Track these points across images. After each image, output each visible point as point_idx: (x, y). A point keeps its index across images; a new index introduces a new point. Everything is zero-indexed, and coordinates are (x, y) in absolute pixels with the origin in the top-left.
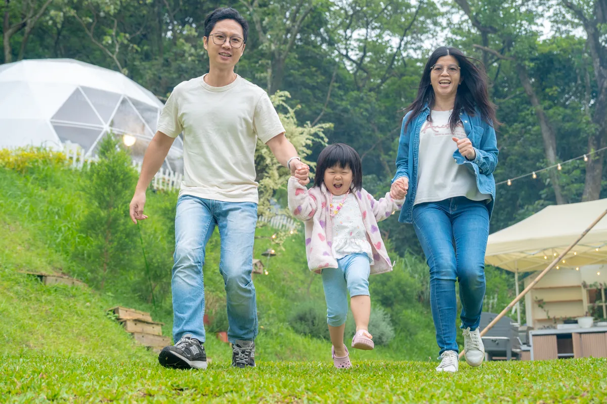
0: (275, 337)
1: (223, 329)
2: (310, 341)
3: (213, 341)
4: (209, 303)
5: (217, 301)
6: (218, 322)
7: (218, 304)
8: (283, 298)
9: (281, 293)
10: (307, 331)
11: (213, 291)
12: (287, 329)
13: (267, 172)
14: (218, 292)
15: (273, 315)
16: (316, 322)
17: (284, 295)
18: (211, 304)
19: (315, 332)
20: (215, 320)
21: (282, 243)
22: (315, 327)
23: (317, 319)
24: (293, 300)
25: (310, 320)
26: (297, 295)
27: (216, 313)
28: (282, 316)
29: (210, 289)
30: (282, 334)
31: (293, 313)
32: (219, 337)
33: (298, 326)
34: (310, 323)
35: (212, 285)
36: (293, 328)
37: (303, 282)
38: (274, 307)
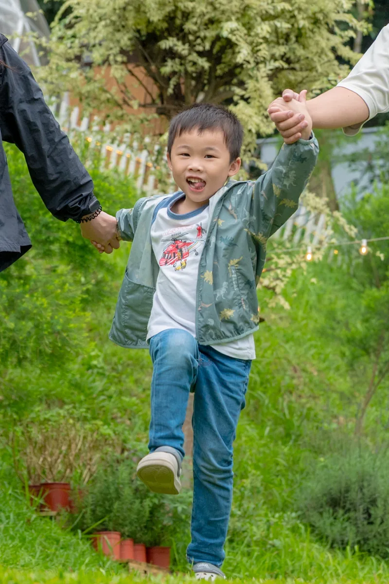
0: (256, 551)
1: (111, 525)
2: (358, 564)
3: (83, 554)
4: (74, 452)
5: (96, 446)
6: (96, 505)
7: (97, 456)
8: (285, 443)
9: (280, 429)
10: (351, 535)
11: (85, 419)
12: (294, 530)
13: (241, 84)
14: (99, 423)
15: (254, 491)
16: (377, 512)
17: (287, 435)
18: (78, 456)
19: (373, 542)
20: (90, 499)
21: (280, 286)
22: (376, 528)
23: (380, 503)
24: (318, 451)
25: (361, 508)
26: (326, 434)
27: (93, 481)
28: (280, 494)
29: (76, 413)
30: (277, 542)
31: (314, 487)
32: (100, 546)
33: (324, 522)
34: (360, 515)
35: (81, 402)
36: (313, 527)
37: (347, 398)
38: (257, 467)
